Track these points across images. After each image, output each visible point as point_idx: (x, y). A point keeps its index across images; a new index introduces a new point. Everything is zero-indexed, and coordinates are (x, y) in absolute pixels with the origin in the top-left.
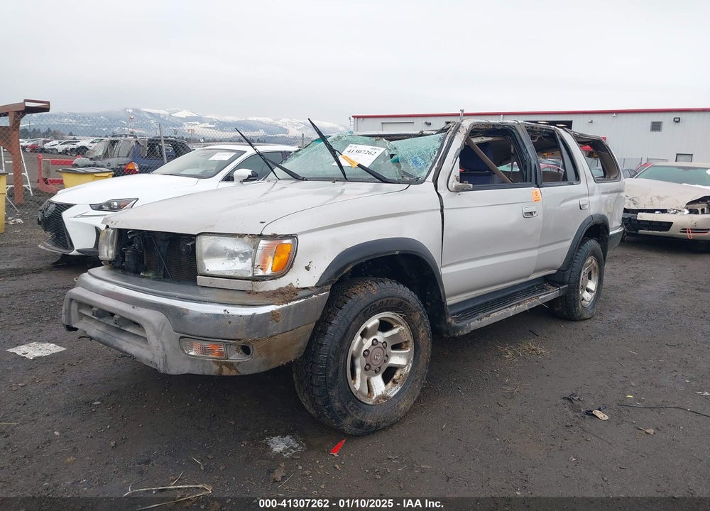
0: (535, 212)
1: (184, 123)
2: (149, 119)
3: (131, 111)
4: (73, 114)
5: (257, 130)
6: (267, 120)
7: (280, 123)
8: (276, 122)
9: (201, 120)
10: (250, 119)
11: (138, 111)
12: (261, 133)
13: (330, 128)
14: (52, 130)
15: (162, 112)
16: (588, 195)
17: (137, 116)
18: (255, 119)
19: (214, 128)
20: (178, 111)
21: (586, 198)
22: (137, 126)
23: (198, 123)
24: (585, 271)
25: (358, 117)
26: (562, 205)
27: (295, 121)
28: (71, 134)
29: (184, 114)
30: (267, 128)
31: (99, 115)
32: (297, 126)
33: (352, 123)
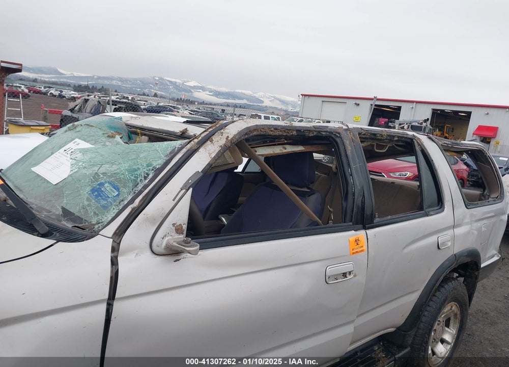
0: (350, 273)
1: (192, 90)
2: (168, 85)
3: (157, 79)
4: (119, 78)
5: (242, 99)
6: (248, 92)
7: (257, 95)
8: (255, 95)
9: (203, 89)
10: (237, 91)
11: (161, 79)
12: (244, 102)
13: (292, 101)
14: (104, 87)
15: (178, 81)
16: (454, 227)
17: (161, 83)
18: (240, 91)
19: (212, 95)
20: (189, 81)
21: (450, 232)
22: (160, 89)
23: (201, 91)
24: (442, 318)
25: (305, 95)
26: (406, 250)
27: (268, 94)
28: (116, 91)
29: (192, 84)
30: (249, 98)
31: (136, 80)
32: (268, 98)
33: (300, 99)
